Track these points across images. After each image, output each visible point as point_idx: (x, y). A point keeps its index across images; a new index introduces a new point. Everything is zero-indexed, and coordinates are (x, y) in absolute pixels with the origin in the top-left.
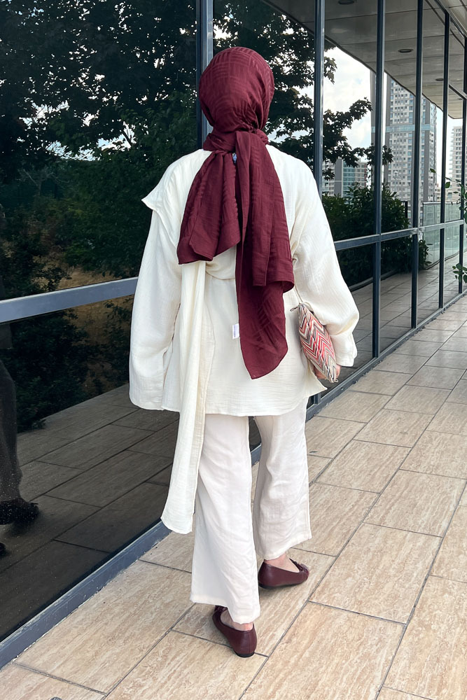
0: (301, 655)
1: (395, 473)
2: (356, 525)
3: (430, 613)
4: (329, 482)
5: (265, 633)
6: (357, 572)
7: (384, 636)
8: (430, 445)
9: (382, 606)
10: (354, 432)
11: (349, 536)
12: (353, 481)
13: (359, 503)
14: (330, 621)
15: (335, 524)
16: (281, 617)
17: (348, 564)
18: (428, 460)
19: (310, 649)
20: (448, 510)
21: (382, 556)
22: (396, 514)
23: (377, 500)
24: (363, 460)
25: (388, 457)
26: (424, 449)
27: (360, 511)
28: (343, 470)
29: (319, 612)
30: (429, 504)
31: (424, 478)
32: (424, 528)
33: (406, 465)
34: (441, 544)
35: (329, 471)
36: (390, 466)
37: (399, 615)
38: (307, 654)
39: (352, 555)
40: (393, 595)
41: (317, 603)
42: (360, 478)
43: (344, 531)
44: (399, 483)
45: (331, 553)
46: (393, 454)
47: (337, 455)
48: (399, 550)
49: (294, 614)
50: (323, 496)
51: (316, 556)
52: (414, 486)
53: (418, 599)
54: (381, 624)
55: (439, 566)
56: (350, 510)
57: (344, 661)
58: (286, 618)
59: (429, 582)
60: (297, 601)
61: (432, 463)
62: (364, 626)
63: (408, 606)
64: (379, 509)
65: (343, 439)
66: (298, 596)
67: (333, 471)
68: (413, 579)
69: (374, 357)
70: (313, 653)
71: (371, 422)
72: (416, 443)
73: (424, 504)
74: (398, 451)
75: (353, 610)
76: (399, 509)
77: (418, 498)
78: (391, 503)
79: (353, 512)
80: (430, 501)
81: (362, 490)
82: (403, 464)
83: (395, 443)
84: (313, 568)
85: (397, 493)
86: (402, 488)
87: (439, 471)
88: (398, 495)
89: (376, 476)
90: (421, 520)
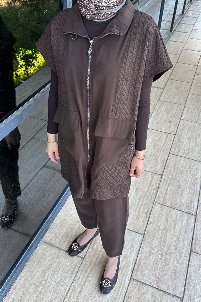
1: (168, 157)
2: (152, 205)
6: (155, 249)
8: (183, 132)
9: (170, 283)
11: (149, 214)
13: (152, 184)
18: (184, 145)
20: (197, 190)
21: (166, 234)
23: (160, 181)
24: (152, 145)
25: (163, 143)
26: (181, 136)
27: (153, 191)
29: (137, 288)
30: (187, 184)
31: (182, 161)
32: (186, 207)
34: (195, 221)
36: (165, 151)
37: (178, 290)
39: (151, 233)
40: (174, 271)
41: (136, 280)
42: (151, 161)
43: (146, 210)
45: (141, 231)
46: (166, 140)
48: (174, 228)
52: (178, 168)
54: (170, 299)
55: (196, 243)
59: (191, 258)
61: (186, 147)
63: (182, 281)
64: (162, 190)
68: (183, 254)
72: (176, 131)
73: (184, 185)
74: (168, 138)
75: (154, 286)
76: (172, 190)
77: (181, 179)
78: (167, 184)
79: (149, 192)
80: (187, 182)
81: (152, 172)
82: (171, 149)
83: (166, 131)
84: (132, 246)
85: (170, 175)
86: (173, 170)
87: (190, 155)
88: (170, 177)
89: (159, 159)
90: (184, 200)
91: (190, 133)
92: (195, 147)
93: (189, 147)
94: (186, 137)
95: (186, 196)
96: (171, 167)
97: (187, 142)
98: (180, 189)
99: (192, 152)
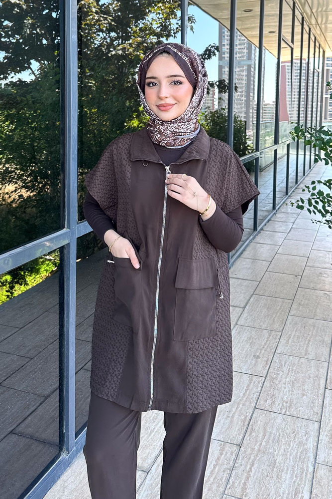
1: (253, 413)
8: (281, 373)
18: (281, 394)
20: (307, 470)
23: (237, 456)
25: (244, 390)
26: (276, 379)
30: (288, 460)
31: (280, 421)
33: (262, 402)
36: (248, 403)
46: (248, 385)
52: (271, 433)
61: (285, 397)
64: (240, 471)
72: (268, 371)
73: (283, 462)
74: (253, 382)
76: (259, 471)
77: (277, 452)
78: (251, 461)
79: (214, 476)
80: (288, 457)
81: (222, 440)
82: (259, 401)
83: (250, 371)
85: (256, 445)
86: (261, 435)
87: (292, 410)
88: (256, 448)
89: (235, 418)
90: (282, 488)
91: (293, 375)
92: (302, 397)
93: (290, 396)
94: (286, 381)
95: (287, 482)
96: (258, 431)
97: (287, 389)
98: (275, 469)
99: (297, 405)
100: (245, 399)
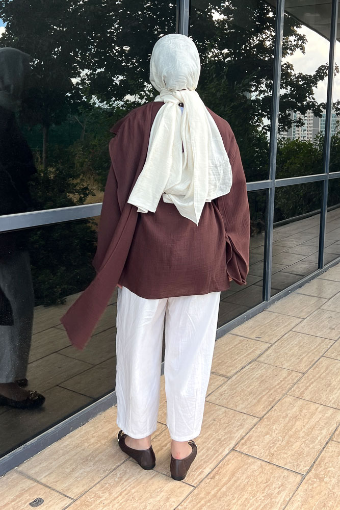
0: (220, 489)
1: (319, 359)
2: (281, 396)
3: (325, 469)
4: (266, 362)
5: (196, 469)
6: (275, 432)
7: (286, 482)
9: (289, 460)
10: (293, 325)
11: (274, 403)
12: (285, 362)
13: (286, 380)
14: (247, 466)
15: (264, 393)
16: (210, 459)
17: (269, 425)
19: (228, 485)
21: (296, 421)
22: (314, 390)
23: (301, 378)
24: (296, 347)
25: (316, 346)
27: (286, 385)
28: (279, 354)
29: (239, 458)
32: (334, 403)
33: (329, 354)
35: (268, 353)
36: (316, 353)
37: (300, 468)
38: (224, 489)
39: (273, 418)
40: (299, 452)
41: (239, 452)
42: (290, 360)
43: (270, 400)
44: (321, 367)
45: (257, 415)
46: (320, 344)
47: (276, 342)
48: (310, 418)
49: (220, 458)
50: (260, 372)
51: (245, 416)
52: (332, 370)
53: (318, 457)
54: (286, 473)
55: (339, 434)
56: (278, 384)
57: (251, 497)
58: (214, 460)
59: (329, 445)
60: (225, 448)
62: (272, 473)
63: (310, 461)
64: (301, 385)
65: (283, 329)
66: (226, 445)
67: (271, 353)
68: (317, 441)
69: (319, 268)
70: (229, 488)
71: (308, 318)
74: (324, 342)
75: (266, 460)
76: (316, 387)
77: (333, 380)
78: (311, 381)
79: (280, 386)
81: (291, 369)
82: (326, 353)
84: (241, 425)
85: (317, 374)
86: (322, 371)
89: (304, 360)
90: (332, 397)
95: (337, 394)
98: (329, 388)
100: (315, 351)
